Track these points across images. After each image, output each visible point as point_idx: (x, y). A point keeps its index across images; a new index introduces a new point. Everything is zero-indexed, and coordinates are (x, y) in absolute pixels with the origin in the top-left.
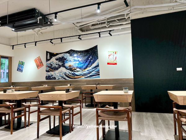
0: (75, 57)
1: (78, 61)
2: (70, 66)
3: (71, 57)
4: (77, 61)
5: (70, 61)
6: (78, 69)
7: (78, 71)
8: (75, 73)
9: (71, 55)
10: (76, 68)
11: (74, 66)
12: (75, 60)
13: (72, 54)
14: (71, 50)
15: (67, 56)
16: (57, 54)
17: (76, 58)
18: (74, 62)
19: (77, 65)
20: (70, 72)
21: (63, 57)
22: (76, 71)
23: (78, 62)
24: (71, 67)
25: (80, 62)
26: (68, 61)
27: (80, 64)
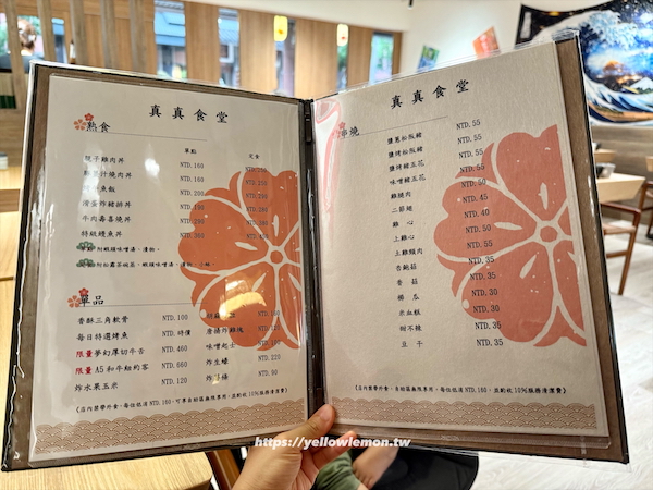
0: (641, 26)
2: (610, 67)
3: (625, 25)
4: (648, 45)
5: (617, 45)
6: (645, 83)
7: (641, 91)
8: (628, 97)
9: (623, 19)
10: (635, 78)
11: (630, 66)
12: (640, 42)
13: (629, 13)
15: (608, 23)
16: (564, 15)
17: (647, 33)
18: (636, 52)
19: (644, 65)
20: (607, 92)
21: (586, 29)
22: (633, 88)
24: (616, 73)
26: (604, 46)
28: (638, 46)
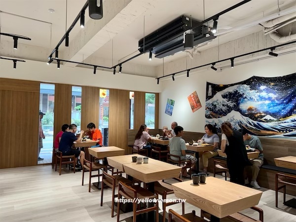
0: (261, 91)
1: (269, 99)
2: (250, 109)
3: (253, 91)
4: (265, 99)
5: (251, 99)
6: (268, 117)
7: (267, 121)
8: (261, 123)
9: (252, 88)
10: (263, 114)
11: (259, 109)
12: (262, 98)
13: (255, 85)
14: (254, 78)
15: (246, 90)
16: (225, 87)
17: (264, 94)
18: (260, 102)
19: (266, 108)
20: (251, 121)
21: (236, 92)
22: (263, 119)
23: (267, 102)
24: (253, 112)
25: (273, 101)
26: (246, 100)
27: (274, 106)
28: (261, 100)
